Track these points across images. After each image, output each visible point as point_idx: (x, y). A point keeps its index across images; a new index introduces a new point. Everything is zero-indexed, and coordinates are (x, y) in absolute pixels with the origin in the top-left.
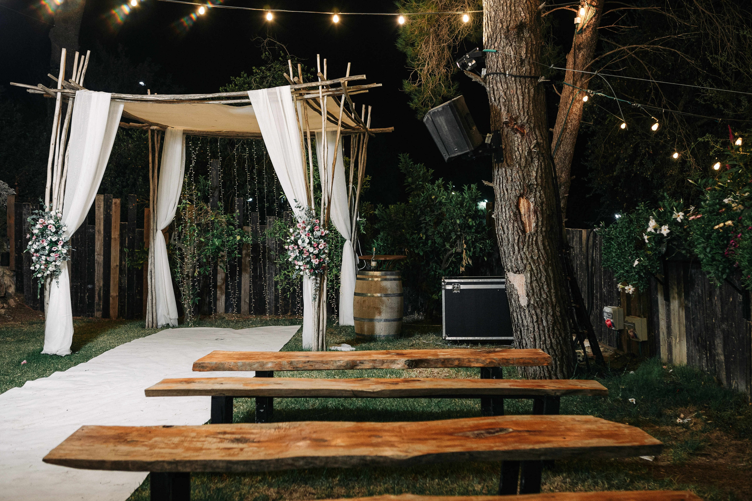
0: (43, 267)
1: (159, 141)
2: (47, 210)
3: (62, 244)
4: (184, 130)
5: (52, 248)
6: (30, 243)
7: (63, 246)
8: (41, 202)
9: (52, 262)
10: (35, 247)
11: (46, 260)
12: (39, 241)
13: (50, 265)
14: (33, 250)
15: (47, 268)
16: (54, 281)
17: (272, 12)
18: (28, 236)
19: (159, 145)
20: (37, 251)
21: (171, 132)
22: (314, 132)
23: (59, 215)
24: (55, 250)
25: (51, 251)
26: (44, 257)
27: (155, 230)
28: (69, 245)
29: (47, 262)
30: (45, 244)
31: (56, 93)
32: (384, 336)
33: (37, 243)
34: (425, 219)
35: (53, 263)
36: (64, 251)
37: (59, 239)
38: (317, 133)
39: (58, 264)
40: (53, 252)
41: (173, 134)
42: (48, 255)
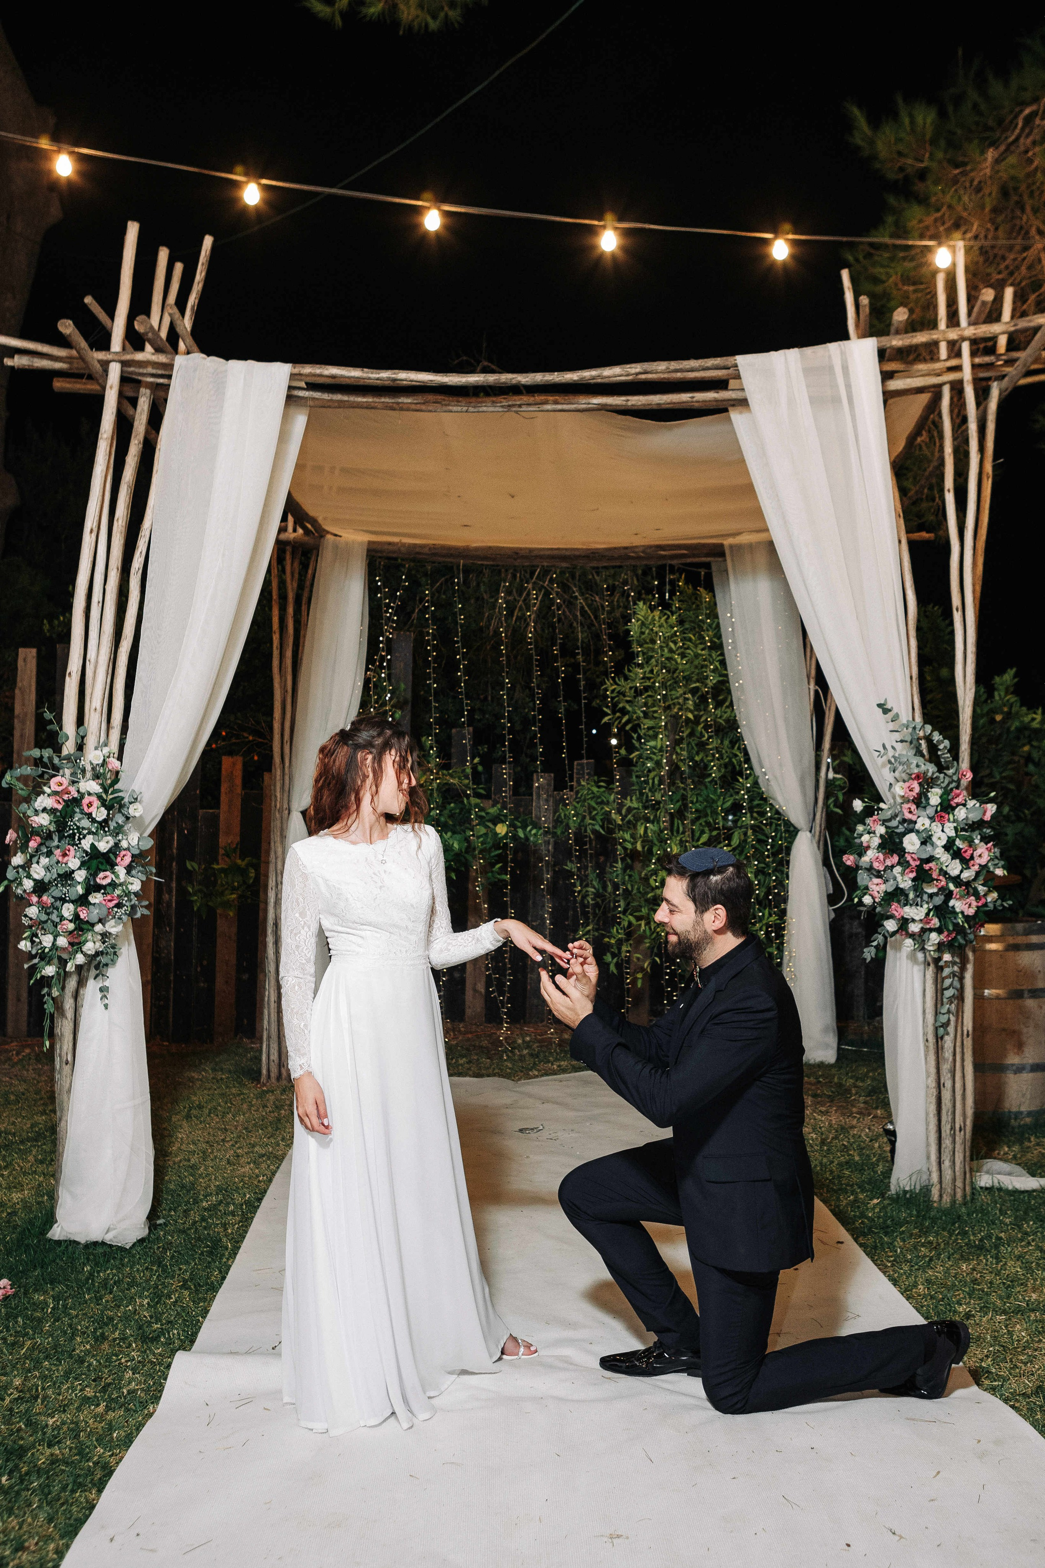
0: (62, 941)
1: (296, 576)
2: (69, 748)
3: (128, 860)
4: (370, 543)
5: (95, 875)
6: (18, 860)
7: (129, 869)
8: (51, 722)
9: (93, 925)
10: (38, 871)
11: (76, 917)
12: (49, 854)
13: (89, 936)
14: (28, 884)
15: (76, 945)
16: (92, 987)
17: (616, 229)
18: (11, 836)
19: (295, 585)
20: (41, 887)
21: (336, 547)
22: (722, 545)
23: (114, 763)
24: (104, 882)
25: (92, 887)
26: (71, 907)
27: (287, 812)
28: (147, 864)
29: (82, 926)
30: (74, 863)
31: (105, 364)
32: (1029, 1114)
33: (44, 861)
34: (991, 775)
35: (99, 928)
36: (136, 886)
37: (117, 845)
38: (731, 547)
39: (114, 931)
40: (98, 888)
41: (343, 553)
42: (82, 901)
